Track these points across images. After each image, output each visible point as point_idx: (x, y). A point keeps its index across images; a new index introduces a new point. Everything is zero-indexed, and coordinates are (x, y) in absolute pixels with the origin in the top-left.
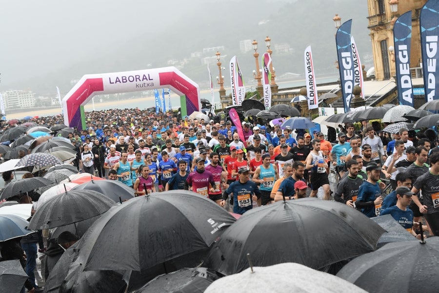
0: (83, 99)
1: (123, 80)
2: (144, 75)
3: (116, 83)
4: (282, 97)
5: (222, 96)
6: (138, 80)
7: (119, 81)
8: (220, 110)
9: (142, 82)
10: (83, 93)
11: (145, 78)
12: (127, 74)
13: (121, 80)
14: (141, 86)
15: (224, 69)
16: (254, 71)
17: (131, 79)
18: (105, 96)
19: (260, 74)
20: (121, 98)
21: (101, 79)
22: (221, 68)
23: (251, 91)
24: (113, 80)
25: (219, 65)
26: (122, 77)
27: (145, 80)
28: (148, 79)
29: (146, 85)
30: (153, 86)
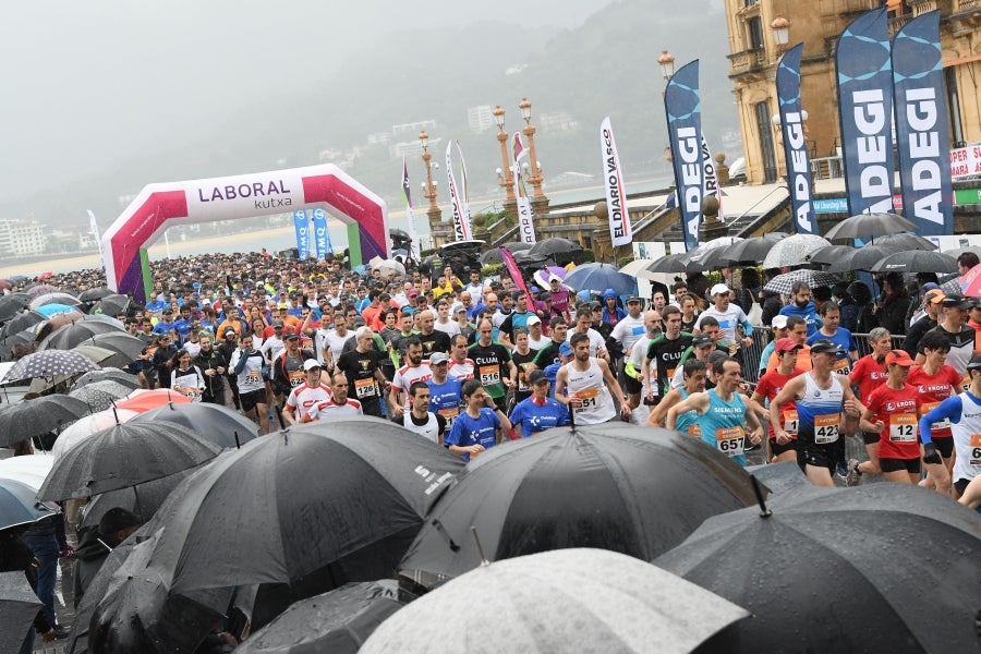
0: (146, 233)
1: (227, 193)
2: (272, 183)
3: (213, 199)
4: (557, 221)
5: (433, 224)
6: (258, 192)
7: (220, 196)
8: (431, 252)
9: (267, 198)
10: (145, 223)
11: (273, 188)
12: (235, 181)
13: (224, 195)
14: (266, 205)
15: (437, 166)
16: (499, 170)
17: (245, 191)
18: (192, 227)
19: (511, 175)
20: (224, 231)
21: (183, 193)
22: (431, 164)
23: (493, 212)
25: (427, 159)
26: (226, 188)
27: (273, 193)
28: (280, 190)
29: (276, 203)
30: (290, 204)
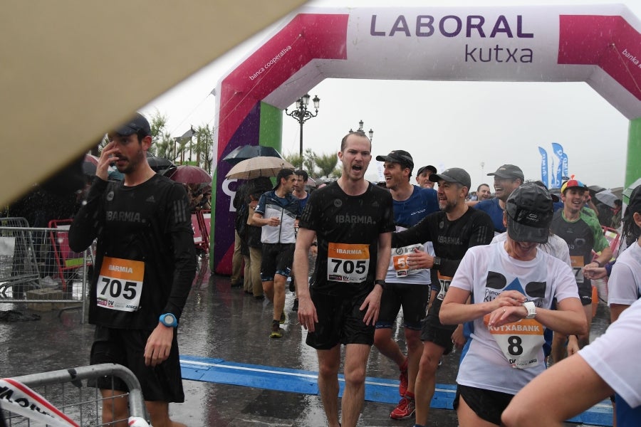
1: (419, 25)
2: (502, 18)
3: (392, 34)
6: (474, 31)
7: (406, 29)
9: (488, 43)
10: (274, 61)
11: (502, 26)
12: (437, 7)
13: (412, 27)
14: (485, 57)
17: (451, 26)
24: (384, 25)
26: (419, 18)
27: (502, 36)
28: (514, 30)
29: (503, 55)
30: (531, 61)
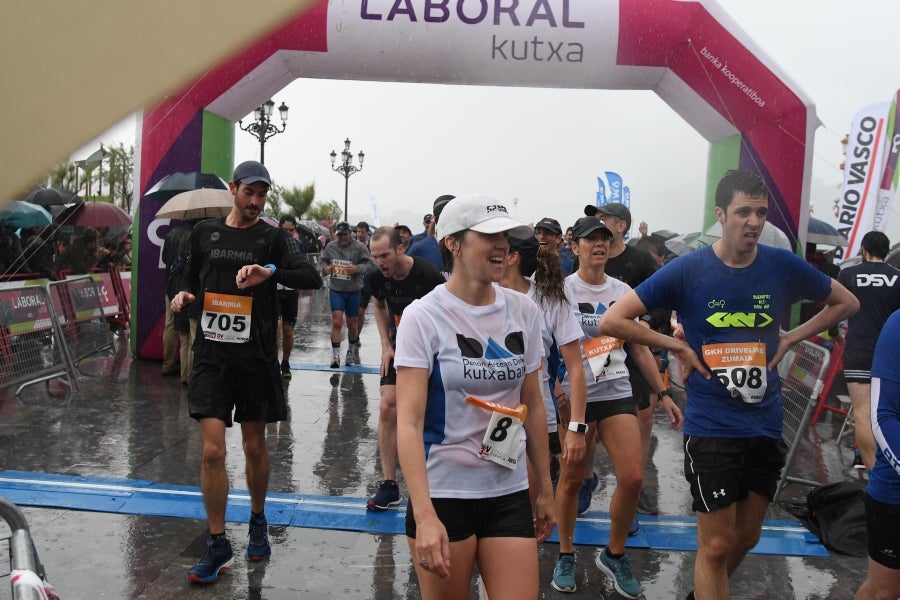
1: (429, 6)
3: (391, 17)
7: (410, 11)
9: (524, 33)
11: (542, 10)
13: (418, 11)
14: (519, 53)
17: (472, 8)
27: (541, 25)
28: (558, 18)
29: (544, 51)
30: (580, 60)
